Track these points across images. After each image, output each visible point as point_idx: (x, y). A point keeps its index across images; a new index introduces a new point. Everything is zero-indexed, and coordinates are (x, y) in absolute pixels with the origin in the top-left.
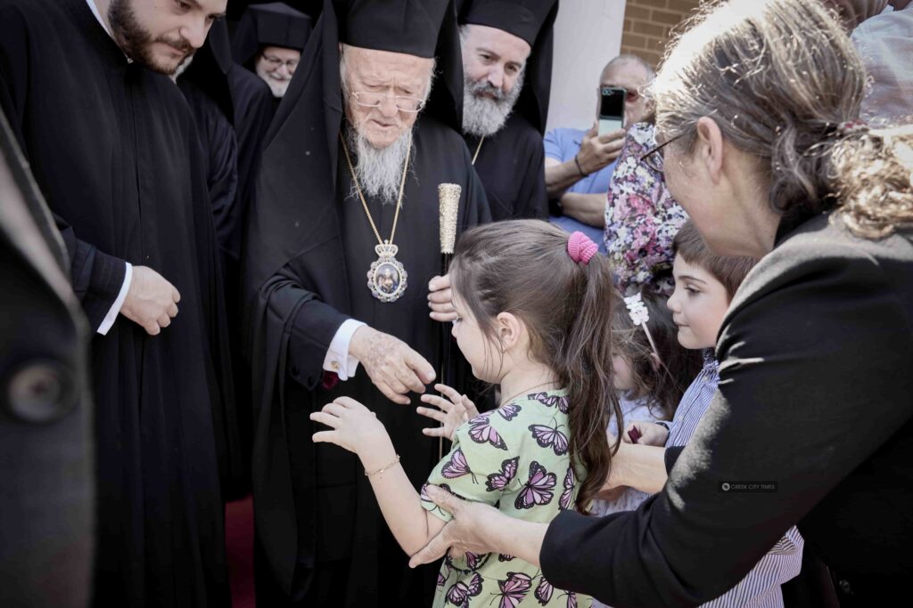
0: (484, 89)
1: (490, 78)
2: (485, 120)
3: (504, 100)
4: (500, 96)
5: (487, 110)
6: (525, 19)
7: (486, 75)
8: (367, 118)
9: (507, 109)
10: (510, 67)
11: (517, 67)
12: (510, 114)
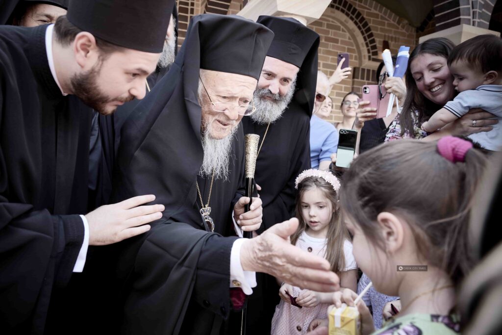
0: (266, 94)
1: (270, 88)
2: (267, 114)
3: (281, 100)
4: (277, 99)
5: (269, 108)
6: (294, 51)
7: (268, 86)
8: (214, 119)
9: (283, 106)
10: (285, 80)
11: (290, 81)
12: (286, 109)
